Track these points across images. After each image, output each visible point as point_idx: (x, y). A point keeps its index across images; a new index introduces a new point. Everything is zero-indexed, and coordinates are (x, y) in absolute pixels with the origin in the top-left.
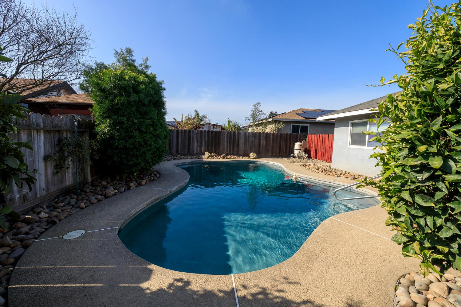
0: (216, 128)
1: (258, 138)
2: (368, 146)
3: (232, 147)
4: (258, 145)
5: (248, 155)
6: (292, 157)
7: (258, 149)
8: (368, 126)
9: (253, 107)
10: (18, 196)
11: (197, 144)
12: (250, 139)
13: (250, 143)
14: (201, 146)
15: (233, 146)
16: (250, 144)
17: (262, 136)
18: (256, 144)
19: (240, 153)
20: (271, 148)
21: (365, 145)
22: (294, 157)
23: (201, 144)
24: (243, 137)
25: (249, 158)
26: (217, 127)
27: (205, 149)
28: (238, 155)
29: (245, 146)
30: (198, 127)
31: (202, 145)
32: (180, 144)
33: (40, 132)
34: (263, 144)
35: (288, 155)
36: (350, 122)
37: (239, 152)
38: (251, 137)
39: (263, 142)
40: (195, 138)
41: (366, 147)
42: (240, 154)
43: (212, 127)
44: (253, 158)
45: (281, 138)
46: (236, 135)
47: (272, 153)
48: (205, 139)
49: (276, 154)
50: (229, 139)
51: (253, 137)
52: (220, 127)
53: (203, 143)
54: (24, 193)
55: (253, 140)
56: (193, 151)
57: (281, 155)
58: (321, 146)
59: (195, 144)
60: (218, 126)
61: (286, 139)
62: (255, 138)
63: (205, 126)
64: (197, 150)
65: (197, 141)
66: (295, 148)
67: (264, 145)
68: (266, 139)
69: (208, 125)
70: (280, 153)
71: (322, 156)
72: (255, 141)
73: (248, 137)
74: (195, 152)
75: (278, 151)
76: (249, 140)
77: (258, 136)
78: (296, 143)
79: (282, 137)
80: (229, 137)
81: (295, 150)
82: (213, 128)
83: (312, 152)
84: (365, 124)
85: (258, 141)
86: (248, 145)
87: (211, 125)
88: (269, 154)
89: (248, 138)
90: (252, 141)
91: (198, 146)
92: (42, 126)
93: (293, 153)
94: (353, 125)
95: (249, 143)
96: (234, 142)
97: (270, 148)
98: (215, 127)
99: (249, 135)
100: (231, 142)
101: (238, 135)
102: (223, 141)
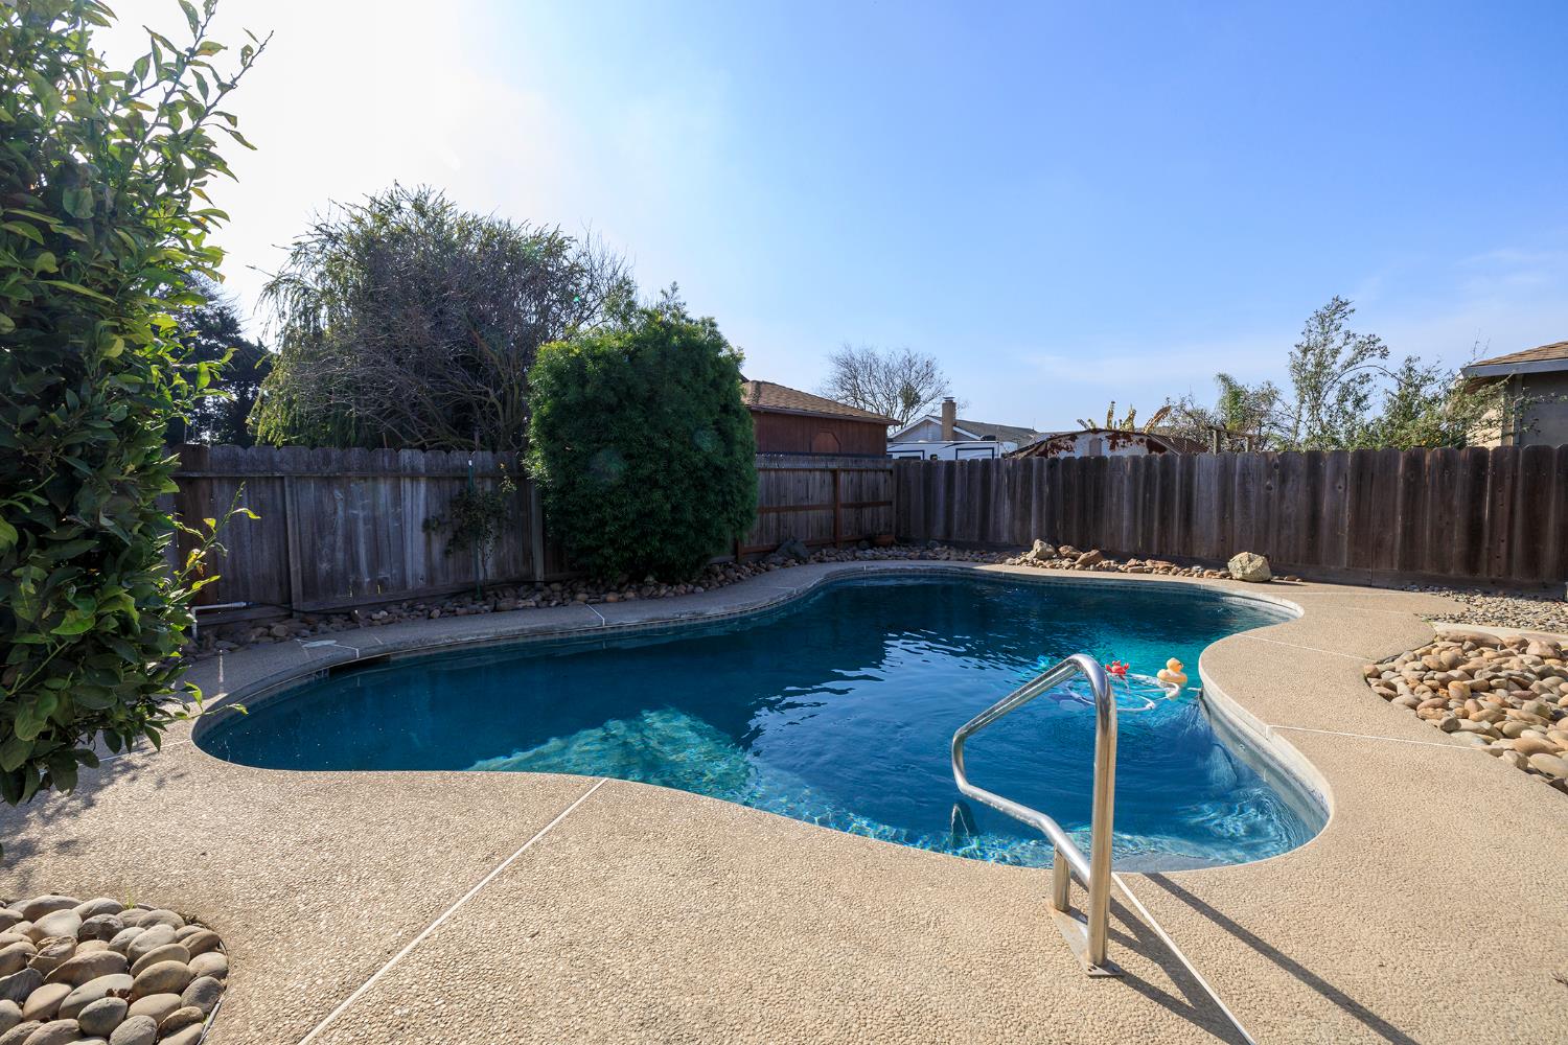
0: (1123, 447)
1: (1303, 481)
3: (1156, 524)
4: (1305, 518)
5: (1218, 562)
7: (1303, 536)
10: (368, 580)
11: (1013, 509)
12: (1253, 488)
13: (1253, 506)
14: (1025, 519)
15: (1164, 520)
16: (1254, 513)
17: (1328, 471)
18: (1293, 511)
19: (1201, 552)
20: (1399, 530)
23: (1027, 507)
24: (1216, 481)
25: (1210, 574)
26: (1130, 440)
27: (1041, 527)
29: (1222, 520)
30: (1053, 446)
31: (1030, 511)
32: (956, 510)
33: (418, 481)
34: (1335, 513)
35: (1547, 579)
38: (1261, 476)
40: (1004, 489)
42: (1196, 556)
43: (1106, 444)
45: (1479, 478)
46: (1173, 470)
48: (1040, 490)
50: (1140, 489)
51: (1270, 475)
52: (1142, 440)
53: (1034, 506)
54: (380, 577)
55: (1274, 492)
56: (998, 533)
59: (1006, 508)
60: (1135, 438)
62: (1284, 481)
63: (1080, 440)
64: (1011, 532)
65: (1013, 498)
67: (1344, 517)
68: (1357, 486)
69: (1091, 436)
70: (1471, 565)
72: (1283, 497)
73: (1243, 476)
74: (1005, 537)
75: (1456, 549)
76: (1246, 492)
77: (1302, 468)
79: (1489, 472)
80: (1142, 480)
82: (1112, 447)
85: (1303, 497)
86: (1245, 514)
87: (1101, 436)
89: (1243, 484)
90: (1268, 497)
91: (1013, 517)
92: (423, 471)
95: (1245, 506)
96: (1166, 501)
98: (1120, 442)
99: (1245, 466)
100: (1152, 500)
101: (1184, 472)
102: (1114, 499)
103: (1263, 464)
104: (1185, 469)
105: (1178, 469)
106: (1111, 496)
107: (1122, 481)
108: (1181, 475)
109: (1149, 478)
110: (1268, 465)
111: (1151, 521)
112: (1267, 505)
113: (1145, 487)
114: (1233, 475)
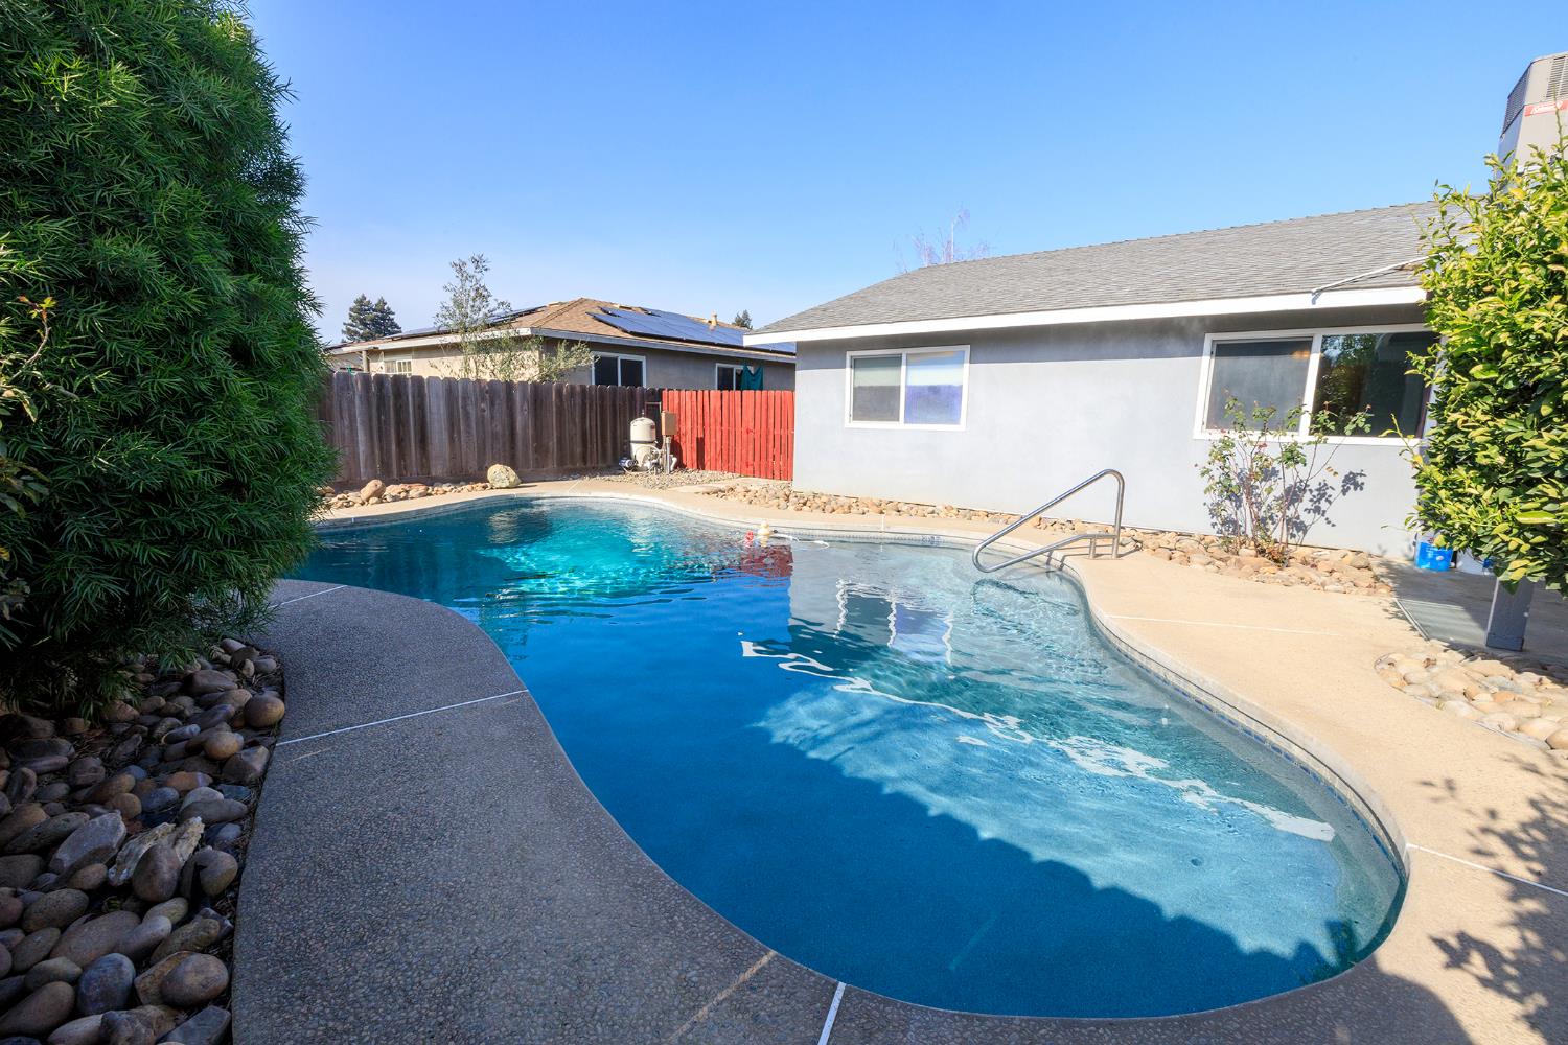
1: (504, 404)
2: (906, 422)
3: (394, 447)
4: (507, 433)
5: (479, 477)
6: (629, 469)
7: (507, 448)
8: (904, 367)
9: (453, 272)
12: (472, 410)
13: (473, 425)
15: (400, 442)
16: (474, 432)
17: (518, 397)
18: (499, 428)
19: (437, 470)
20: (555, 440)
21: (898, 420)
22: (634, 468)
24: (442, 403)
25: (485, 488)
28: (430, 481)
29: (452, 439)
34: (525, 428)
35: (610, 462)
36: (849, 354)
37: (429, 468)
38: (476, 400)
39: (523, 419)
41: (900, 426)
44: (507, 488)
45: (584, 404)
46: (406, 392)
47: (561, 462)
49: (574, 464)
50: (374, 411)
51: (483, 399)
55: (487, 413)
57: (588, 464)
58: (719, 427)
61: (602, 406)
62: (492, 404)
66: (633, 438)
67: (530, 431)
68: (536, 409)
70: (584, 459)
71: (725, 457)
72: (492, 418)
73: (465, 399)
75: (578, 450)
76: (467, 414)
77: (503, 394)
78: (632, 418)
79: (588, 401)
80: (374, 401)
81: (634, 446)
83: (683, 448)
84: (895, 362)
85: (504, 418)
86: (468, 432)
88: (550, 466)
89: (465, 407)
90: (483, 417)
93: (628, 454)
94: (857, 364)
95: (468, 426)
96: (401, 423)
97: (553, 444)
100: (387, 423)
101: (416, 395)
102: (346, 423)
103: (477, 389)
104: (417, 391)
105: (410, 391)
106: (342, 418)
107: (352, 402)
108: (413, 397)
109: (381, 398)
110: (481, 390)
111: (389, 445)
112: (483, 422)
113: (378, 408)
114: (457, 399)
